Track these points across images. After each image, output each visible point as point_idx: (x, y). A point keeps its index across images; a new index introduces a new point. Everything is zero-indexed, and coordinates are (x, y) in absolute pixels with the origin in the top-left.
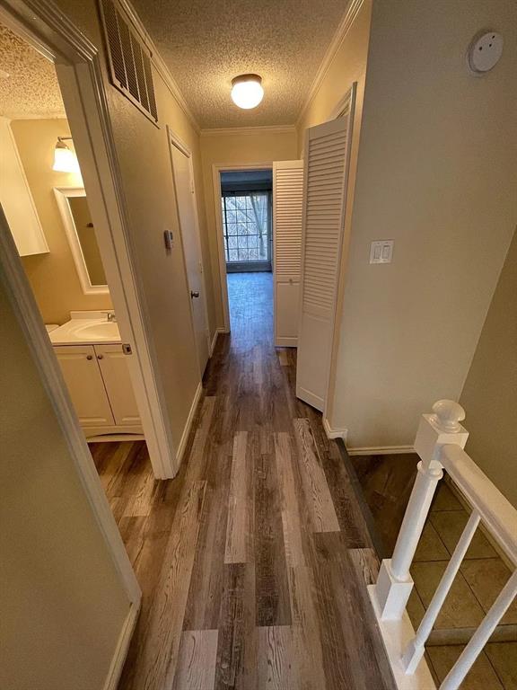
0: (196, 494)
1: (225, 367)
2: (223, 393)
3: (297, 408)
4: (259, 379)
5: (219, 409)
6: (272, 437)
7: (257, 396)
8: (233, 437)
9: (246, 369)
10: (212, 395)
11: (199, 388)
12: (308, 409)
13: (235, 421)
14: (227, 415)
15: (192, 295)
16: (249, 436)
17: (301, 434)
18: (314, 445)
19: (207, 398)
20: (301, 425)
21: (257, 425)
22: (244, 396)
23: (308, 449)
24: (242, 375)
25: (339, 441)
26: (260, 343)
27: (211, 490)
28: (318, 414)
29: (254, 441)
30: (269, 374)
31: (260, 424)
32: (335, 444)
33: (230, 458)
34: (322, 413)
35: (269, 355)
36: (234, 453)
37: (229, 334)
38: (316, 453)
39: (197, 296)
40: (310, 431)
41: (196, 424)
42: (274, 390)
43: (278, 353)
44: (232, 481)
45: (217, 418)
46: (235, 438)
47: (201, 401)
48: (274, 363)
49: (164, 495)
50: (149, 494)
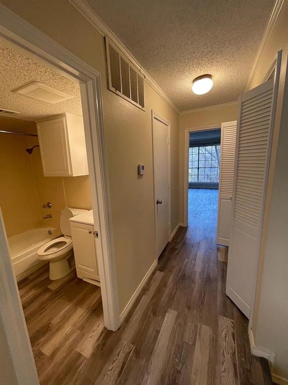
0: (123, 355)
1: (177, 252)
2: (170, 271)
3: (224, 305)
4: (198, 268)
5: (164, 284)
6: (196, 326)
7: (193, 282)
8: (165, 312)
9: (191, 257)
10: (161, 271)
11: (155, 263)
12: (235, 310)
13: (171, 298)
14: (167, 291)
15: (158, 203)
16: (178, 317)
17: (223, 335)
18: (234, 353)
19: (158, 272)
20: (226, 325)
21: (186, 310)
22: (184, 278)
23: (228, 357)
24: (186, 260)
25: (264, 362)
26: (206, 238)
27: (134, 358)
28: (245, 319)
29: (180, 324)
30: (207, 265)
31: (189, 308)
32: (258, 365)
33: (158, 332)
34: (248, 320)
35: (211, 249)
36: (162, 329)
37: (187, 228)
38: (235, 365)
39: (161, 203)
40: (233, 335)
41: (145, 290)
42: (208, 280)
43: (218, 249)
44: (152, 357)
45: (159, 291)
46: (167, 314)
47: (153, 274)
48: (213, 257)
49: (104, 345)
50: (96, 338)
